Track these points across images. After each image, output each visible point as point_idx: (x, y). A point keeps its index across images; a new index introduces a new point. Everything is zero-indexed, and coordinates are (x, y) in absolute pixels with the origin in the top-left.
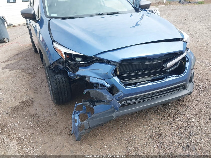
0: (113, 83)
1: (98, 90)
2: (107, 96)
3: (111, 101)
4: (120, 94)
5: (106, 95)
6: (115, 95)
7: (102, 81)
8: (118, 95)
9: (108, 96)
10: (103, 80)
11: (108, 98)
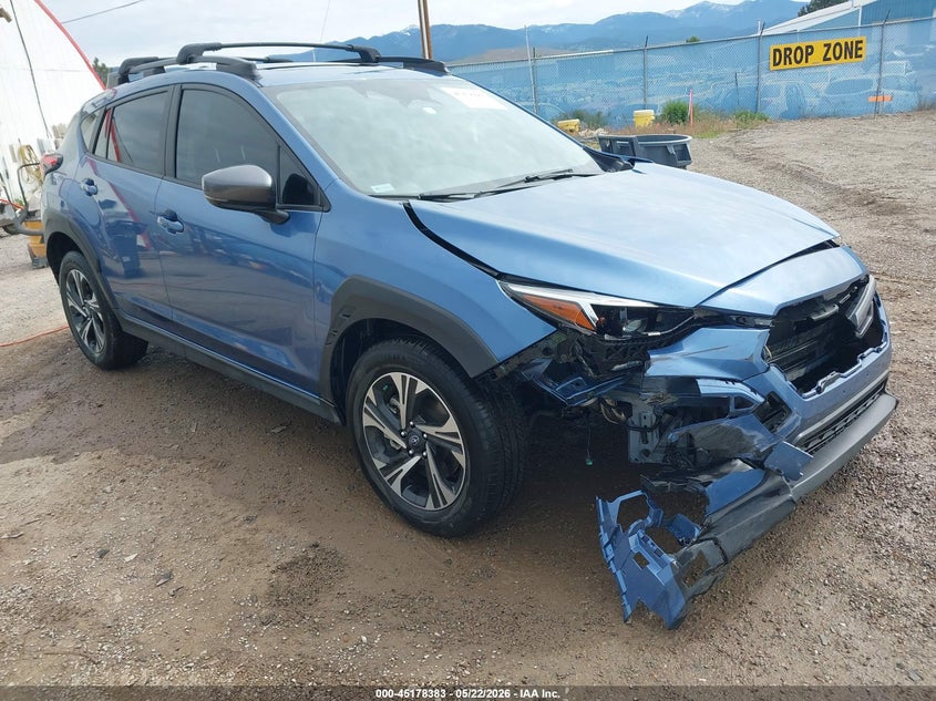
0: (773, 387)
1: (725, 423)
2: (754, 437)
3: (770, 450)
4: (794, 423)
5: (753, 433)
6: (779, 430)
7: (738, 385)
8: (789, 427)
9: (758, 438)
10: (741, 382)
11: (760, 441)
